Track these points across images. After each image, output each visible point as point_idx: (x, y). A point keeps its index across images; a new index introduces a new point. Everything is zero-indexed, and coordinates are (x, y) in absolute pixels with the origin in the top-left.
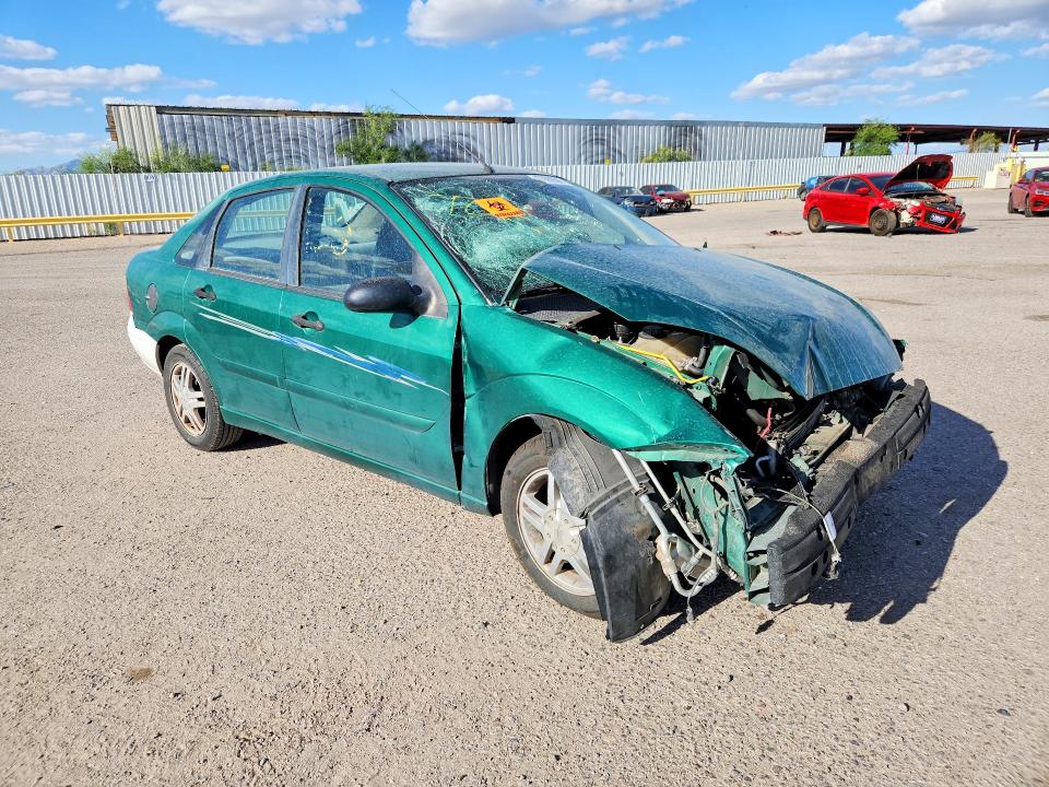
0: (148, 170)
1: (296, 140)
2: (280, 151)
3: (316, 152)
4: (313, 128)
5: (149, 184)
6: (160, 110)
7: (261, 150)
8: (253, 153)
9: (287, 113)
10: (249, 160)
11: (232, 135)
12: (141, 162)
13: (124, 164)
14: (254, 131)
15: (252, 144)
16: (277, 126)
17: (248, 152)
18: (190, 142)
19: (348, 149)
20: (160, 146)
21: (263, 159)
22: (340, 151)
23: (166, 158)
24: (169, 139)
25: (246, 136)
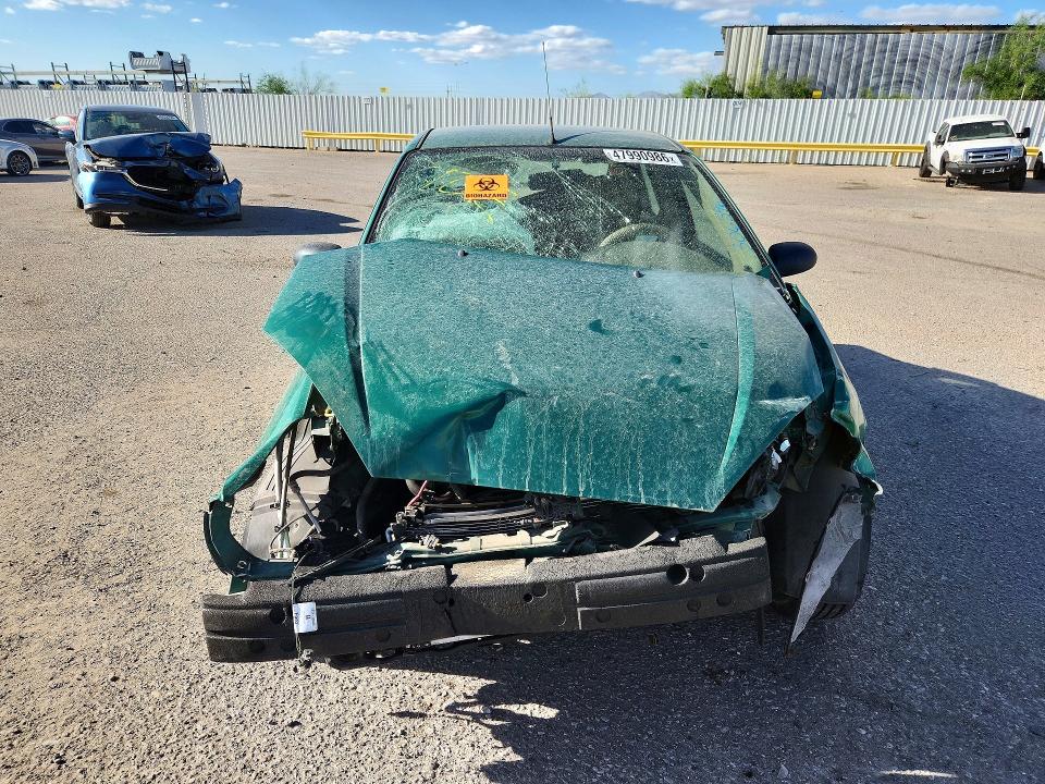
0: (740, 96)
1: (914, 61)
2: (890, 74)
3: (935, 76)
4: (941, 47)
5: (735, 110)
6: (772, 30)
7: (868, 73)
8: (857, 77)
9: (912, 29)
10: (850, 85)
11: (839, 56)
12: (737, 89)
13: (722, 89)
14: (866, 51)
15: (858, 66)
16: (896, 44)
17: (852, 76)
18: (791, 65)
19: (979, 73)
20: (759, 70)
21: (866, 83)
22: (968, 75)
23: (761, 83)
24: (771, 63)
25: (855, 56)
